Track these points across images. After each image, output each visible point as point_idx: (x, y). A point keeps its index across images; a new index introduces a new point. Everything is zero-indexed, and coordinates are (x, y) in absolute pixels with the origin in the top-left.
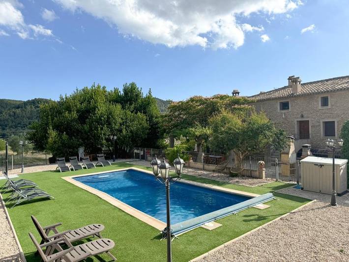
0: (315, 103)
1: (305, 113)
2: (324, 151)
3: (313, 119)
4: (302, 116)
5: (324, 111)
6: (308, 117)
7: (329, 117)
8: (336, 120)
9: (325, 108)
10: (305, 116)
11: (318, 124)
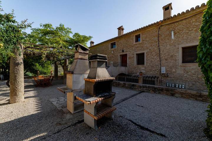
0: (131, 41)
1: (125, 48)
2: (136, 76)
3: (130, 53)
4: (123, 51)
5: (137, 46)
6: (127, 52)
7: (141, 50)
8: (145, 52)
9: (138, 43)
10: (125, 51)
11: (132, 56)
